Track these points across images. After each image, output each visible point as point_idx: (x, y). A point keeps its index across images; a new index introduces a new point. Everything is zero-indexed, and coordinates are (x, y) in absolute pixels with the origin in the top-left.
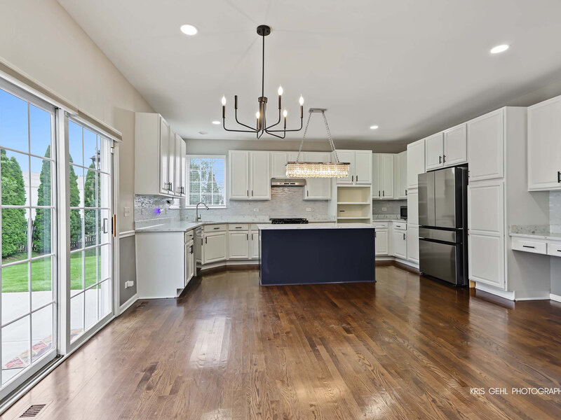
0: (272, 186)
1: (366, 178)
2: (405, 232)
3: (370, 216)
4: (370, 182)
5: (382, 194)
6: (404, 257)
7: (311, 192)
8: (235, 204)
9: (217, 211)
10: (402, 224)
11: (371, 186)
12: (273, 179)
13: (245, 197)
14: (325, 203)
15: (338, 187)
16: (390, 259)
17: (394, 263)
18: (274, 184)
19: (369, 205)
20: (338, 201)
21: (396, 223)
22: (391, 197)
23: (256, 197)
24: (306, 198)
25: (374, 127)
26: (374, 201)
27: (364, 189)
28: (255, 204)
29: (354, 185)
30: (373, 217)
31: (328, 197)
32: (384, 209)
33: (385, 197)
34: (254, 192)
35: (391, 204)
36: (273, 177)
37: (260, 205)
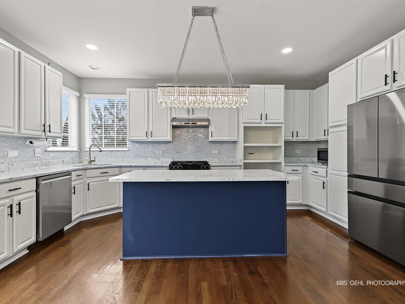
0: (174, 127)
1: (277, 116)
2: (325, 180)
3: (282, 159)
4: (281, 121)
5: (295, 134)
6: (324, 209)
7: (216, 133)
8: (137, 146)
9: (119, 153)
10: (321, 169)
11: (283, 125)
12: (174, 119)
13: (144, 138)
14: (232, 145)
15: (244, 127)
16: (305, 208)
17: (308, 213)
18: (175, 124)
19: (280, 147)
20: (244, 143)
21: (311, 168)
22: (306, 138)
23: (155, 139)
24: (210, 139)
25: (287, 51)
26: (287, 143)
27: (275, 129)
28: (158, 146)
29: (263, 125)
30: (285, 160)
31: (234, 138)
32: (298, 151)
33: (299, 138)
34: (153, 132)
35: (305, 146)
36: (174, 116)
37: (163, 147)
